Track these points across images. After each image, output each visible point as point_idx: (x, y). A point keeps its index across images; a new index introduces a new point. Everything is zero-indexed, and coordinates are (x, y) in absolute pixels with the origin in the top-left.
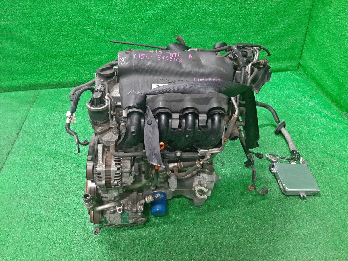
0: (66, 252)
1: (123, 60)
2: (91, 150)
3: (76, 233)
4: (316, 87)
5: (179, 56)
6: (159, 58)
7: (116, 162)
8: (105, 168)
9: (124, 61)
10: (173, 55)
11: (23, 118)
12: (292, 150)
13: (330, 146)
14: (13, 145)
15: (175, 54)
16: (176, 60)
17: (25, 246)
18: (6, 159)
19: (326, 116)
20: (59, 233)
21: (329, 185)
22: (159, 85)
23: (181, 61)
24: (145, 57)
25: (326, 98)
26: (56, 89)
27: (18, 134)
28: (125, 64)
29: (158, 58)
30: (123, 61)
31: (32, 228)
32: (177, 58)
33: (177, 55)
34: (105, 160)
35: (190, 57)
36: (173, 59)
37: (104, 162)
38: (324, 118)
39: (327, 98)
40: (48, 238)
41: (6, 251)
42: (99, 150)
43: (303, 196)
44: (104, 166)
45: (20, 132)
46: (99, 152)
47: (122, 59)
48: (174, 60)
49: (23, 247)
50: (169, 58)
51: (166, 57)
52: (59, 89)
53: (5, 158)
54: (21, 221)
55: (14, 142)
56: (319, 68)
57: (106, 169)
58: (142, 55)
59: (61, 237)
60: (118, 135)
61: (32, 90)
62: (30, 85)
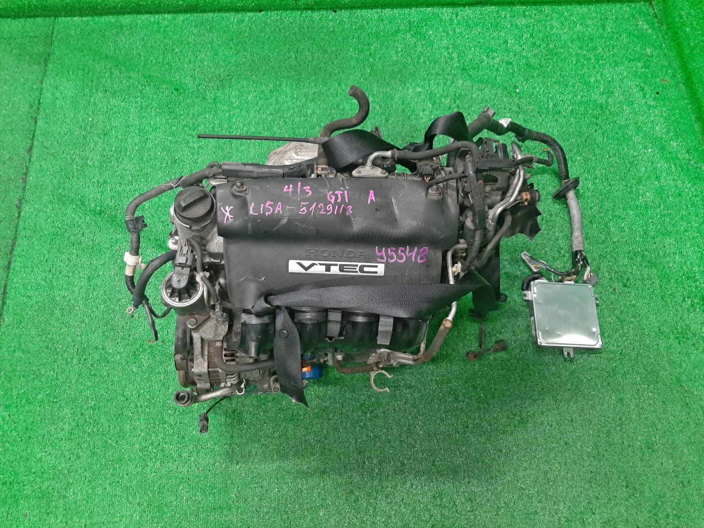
0: (157, 424)
1: (228, 214)
2: (179, 343)
3: (170, 390)
4: (678, 66)
5: (347, 201)
6: (304, 208)
7: (227, 358)
8: (208, 368)
9: (230, 216)
10: (334, 197)
11: (32, 106)
12: (575, 249)
13: (654, 238)
14: (25, 181)
15: (338, 193)
16: (340, 212)
17: (88, 408)
18: (19, 217)
19: (671, 158)
20: (142, 387)
21: (623, 330)
22: (303, 262)
23: (351, 212)
24: (274, 211)
25: (688, 104)
26: (91, 18)
27: (30, 150)
28: (234, 222)
29: (301, 210)
30: (228, 216)
31: (95, 375)
32: (343, 205)
33: (343, 196)
34: (206, 353)
35: (372, 200)
36: (334, 210)
37: (206, 357)
38: (667, 160)
39: (691, 103)
40: (123, 396)
41: (58, 413)
42: (194, 338)
43: (568, 354)
44: (206, 364)
45: (32, 144)
46: (194, 341)
47: (226, 211)
48: (335, 213)
49: (85, 410)
50: (325, 208)
51: (319, 207)
52: (96, 19)
53: (17, 215)
54: (72, 358)
55: (26, 174)
56: (698, 27)
57: (210, 369)
58: (267, 204)
59: (145, 396)
60: (227, 323)
61: (38, 16)
62: (29, 6)
